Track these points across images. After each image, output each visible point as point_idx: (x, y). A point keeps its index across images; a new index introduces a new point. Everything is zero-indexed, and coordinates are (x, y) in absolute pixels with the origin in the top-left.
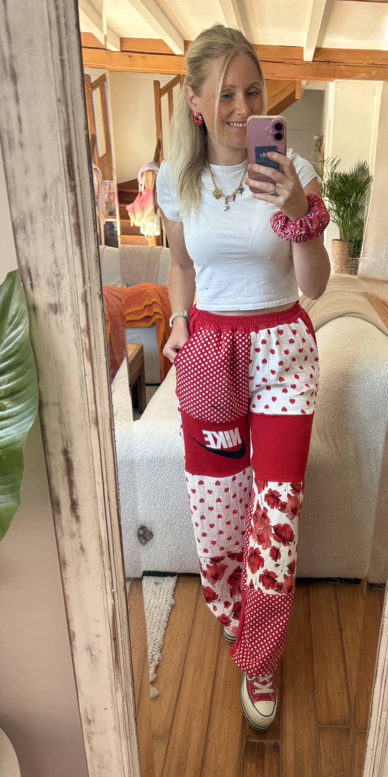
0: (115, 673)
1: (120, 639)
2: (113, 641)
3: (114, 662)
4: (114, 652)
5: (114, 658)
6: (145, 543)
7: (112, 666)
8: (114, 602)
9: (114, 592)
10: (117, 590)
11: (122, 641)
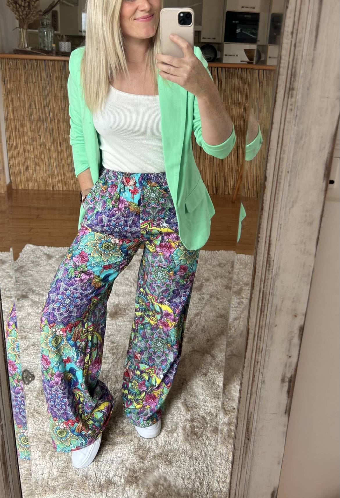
0: (6, 490)
1: (9, 463)
2: (2, 465)
3: (5, 482)
4: (4, 474)
5: (5, 479)
6: (28, 384)
7: (3, 485)
8: (3, 433)
9: (2, 424)
10: (5, 423)
11: (10, 465)
